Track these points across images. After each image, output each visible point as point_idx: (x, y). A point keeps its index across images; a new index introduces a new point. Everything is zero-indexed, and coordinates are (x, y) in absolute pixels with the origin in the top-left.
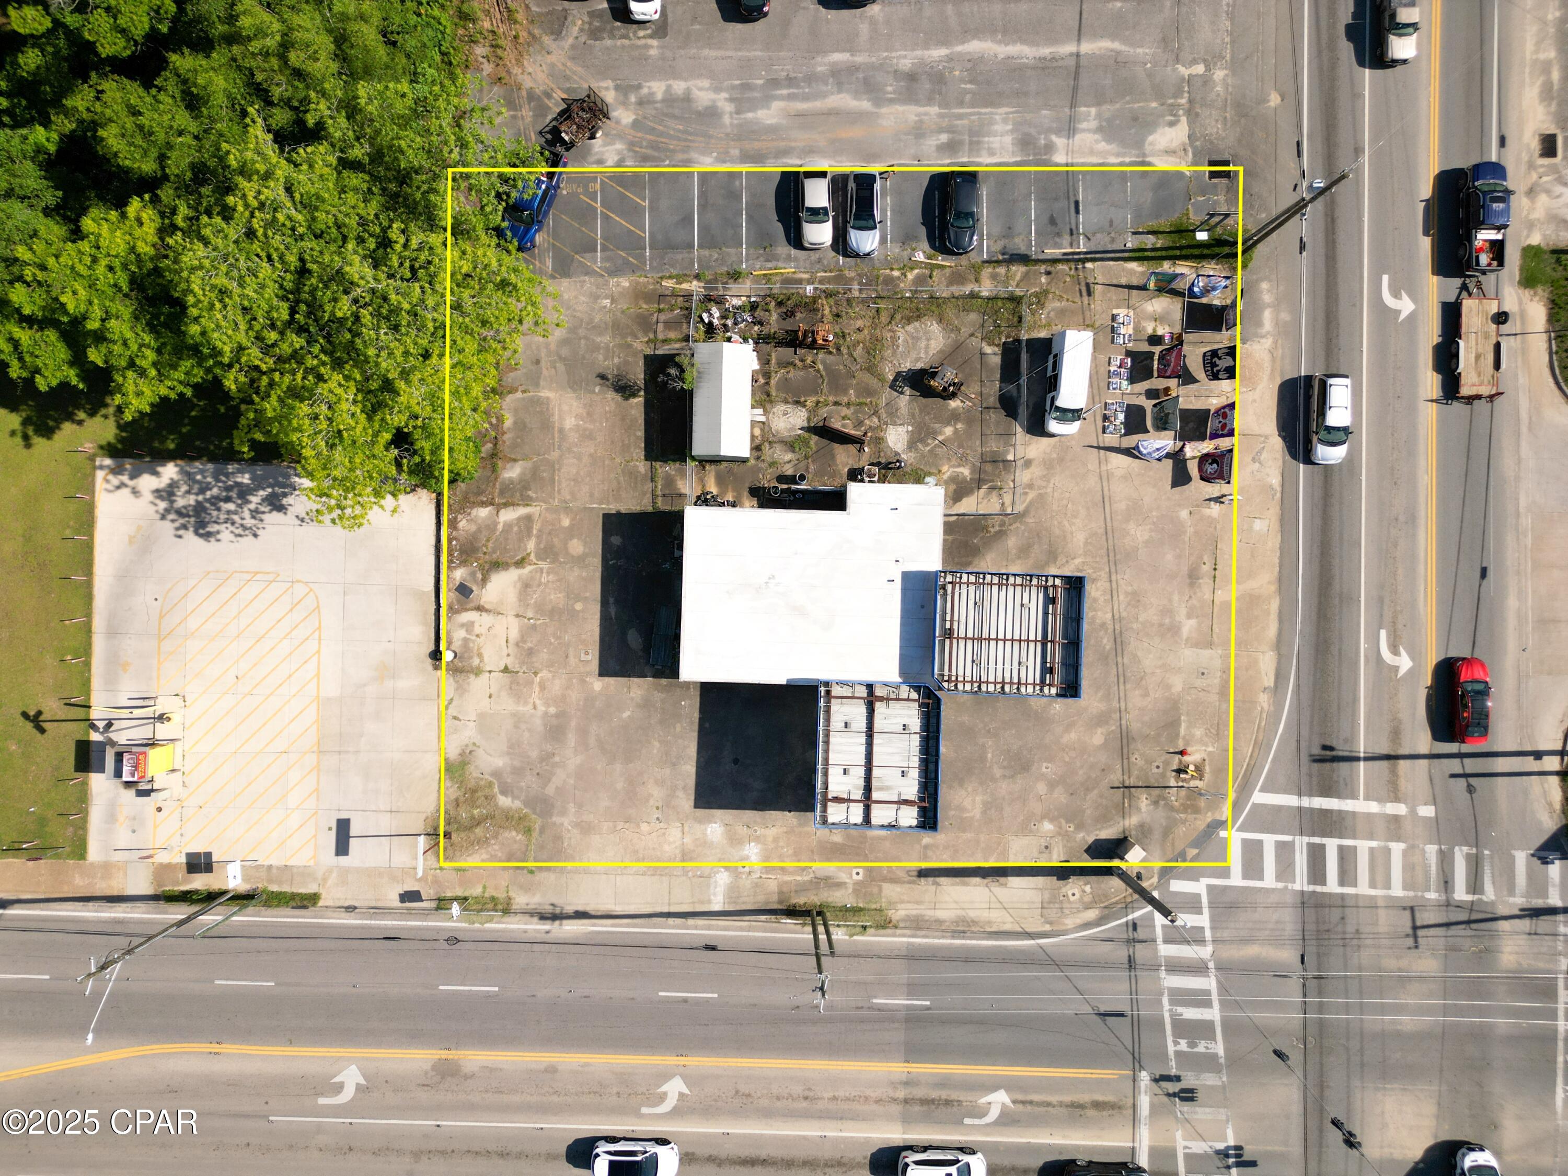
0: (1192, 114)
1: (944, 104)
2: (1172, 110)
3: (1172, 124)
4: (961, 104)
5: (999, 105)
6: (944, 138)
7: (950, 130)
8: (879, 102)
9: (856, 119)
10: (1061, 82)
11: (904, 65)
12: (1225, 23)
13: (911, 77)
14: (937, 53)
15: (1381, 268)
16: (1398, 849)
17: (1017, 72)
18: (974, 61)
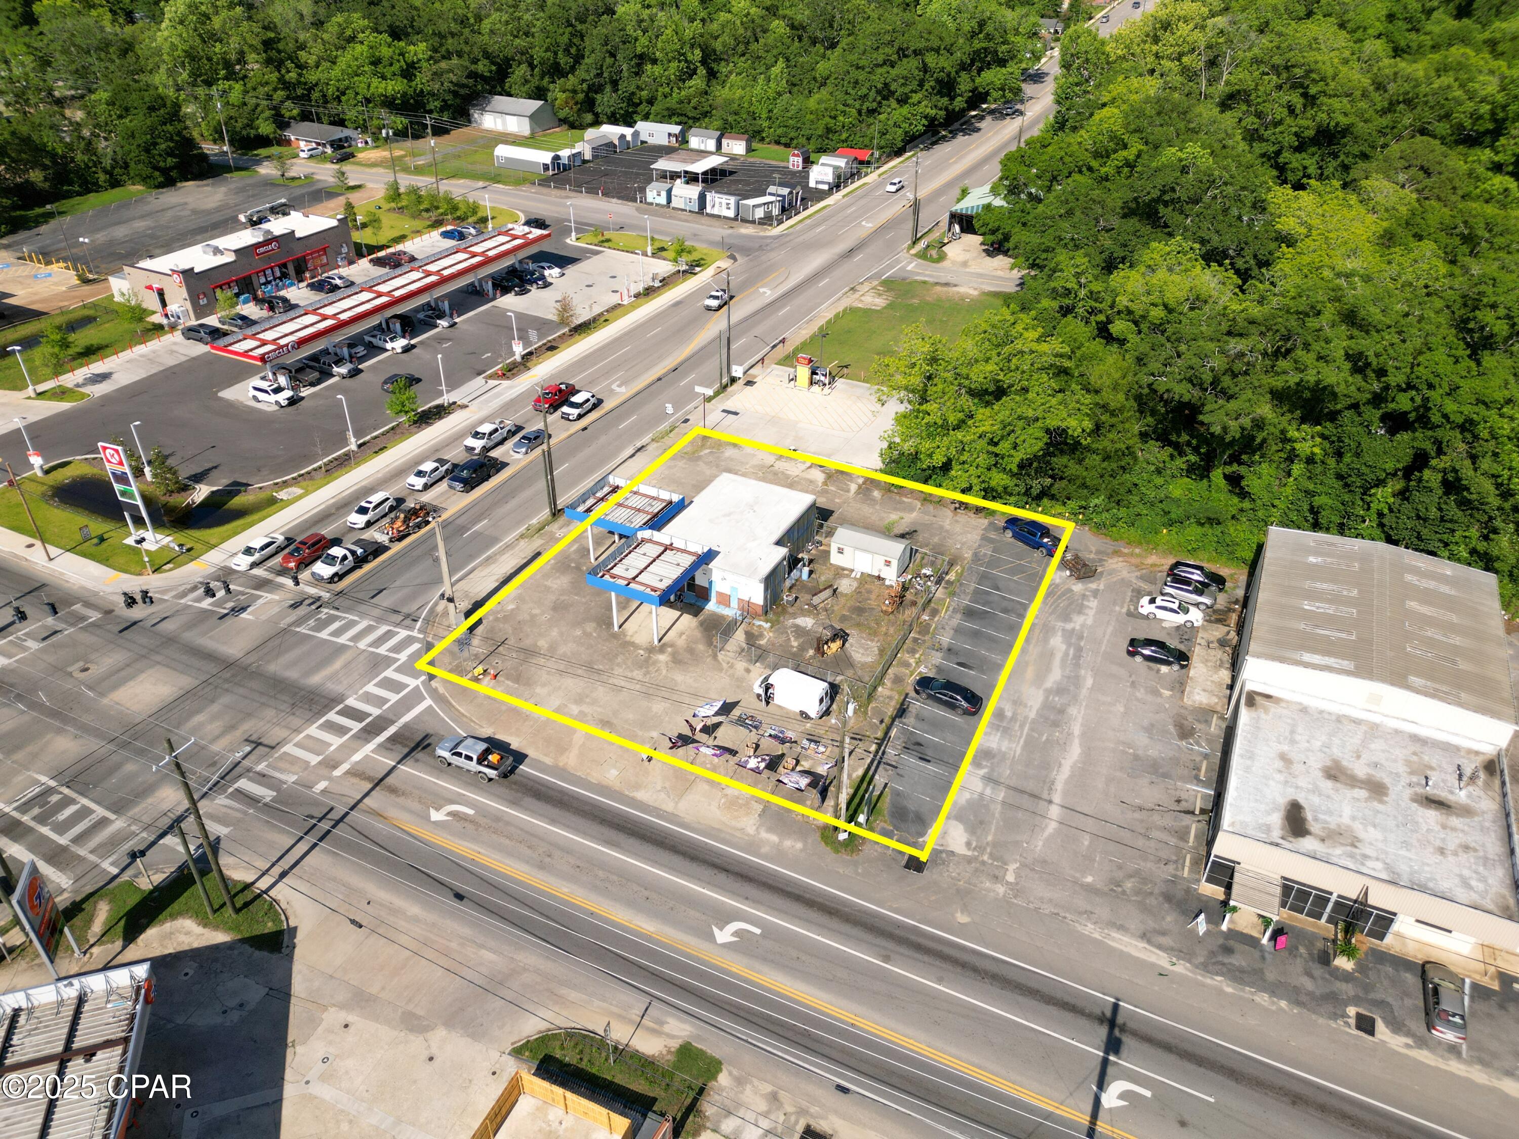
0: (969, 860)
1: (1034, 721)
2: (981, 849)
3: (968, 844)
4: (1032, 729)
5: (1023, 748)
6: (1009, 714)
7: (1014, 719)
8: (1048, 692)
9: (1040, 678)
10: (1030, 786)
11: (1073, 711)
12: (1047, 909)
13: (1062, 711)
14: (1077, 729)
15: (769, 931)
16: (314, 760)
17: (1047, 766)
18: (1064, 746)
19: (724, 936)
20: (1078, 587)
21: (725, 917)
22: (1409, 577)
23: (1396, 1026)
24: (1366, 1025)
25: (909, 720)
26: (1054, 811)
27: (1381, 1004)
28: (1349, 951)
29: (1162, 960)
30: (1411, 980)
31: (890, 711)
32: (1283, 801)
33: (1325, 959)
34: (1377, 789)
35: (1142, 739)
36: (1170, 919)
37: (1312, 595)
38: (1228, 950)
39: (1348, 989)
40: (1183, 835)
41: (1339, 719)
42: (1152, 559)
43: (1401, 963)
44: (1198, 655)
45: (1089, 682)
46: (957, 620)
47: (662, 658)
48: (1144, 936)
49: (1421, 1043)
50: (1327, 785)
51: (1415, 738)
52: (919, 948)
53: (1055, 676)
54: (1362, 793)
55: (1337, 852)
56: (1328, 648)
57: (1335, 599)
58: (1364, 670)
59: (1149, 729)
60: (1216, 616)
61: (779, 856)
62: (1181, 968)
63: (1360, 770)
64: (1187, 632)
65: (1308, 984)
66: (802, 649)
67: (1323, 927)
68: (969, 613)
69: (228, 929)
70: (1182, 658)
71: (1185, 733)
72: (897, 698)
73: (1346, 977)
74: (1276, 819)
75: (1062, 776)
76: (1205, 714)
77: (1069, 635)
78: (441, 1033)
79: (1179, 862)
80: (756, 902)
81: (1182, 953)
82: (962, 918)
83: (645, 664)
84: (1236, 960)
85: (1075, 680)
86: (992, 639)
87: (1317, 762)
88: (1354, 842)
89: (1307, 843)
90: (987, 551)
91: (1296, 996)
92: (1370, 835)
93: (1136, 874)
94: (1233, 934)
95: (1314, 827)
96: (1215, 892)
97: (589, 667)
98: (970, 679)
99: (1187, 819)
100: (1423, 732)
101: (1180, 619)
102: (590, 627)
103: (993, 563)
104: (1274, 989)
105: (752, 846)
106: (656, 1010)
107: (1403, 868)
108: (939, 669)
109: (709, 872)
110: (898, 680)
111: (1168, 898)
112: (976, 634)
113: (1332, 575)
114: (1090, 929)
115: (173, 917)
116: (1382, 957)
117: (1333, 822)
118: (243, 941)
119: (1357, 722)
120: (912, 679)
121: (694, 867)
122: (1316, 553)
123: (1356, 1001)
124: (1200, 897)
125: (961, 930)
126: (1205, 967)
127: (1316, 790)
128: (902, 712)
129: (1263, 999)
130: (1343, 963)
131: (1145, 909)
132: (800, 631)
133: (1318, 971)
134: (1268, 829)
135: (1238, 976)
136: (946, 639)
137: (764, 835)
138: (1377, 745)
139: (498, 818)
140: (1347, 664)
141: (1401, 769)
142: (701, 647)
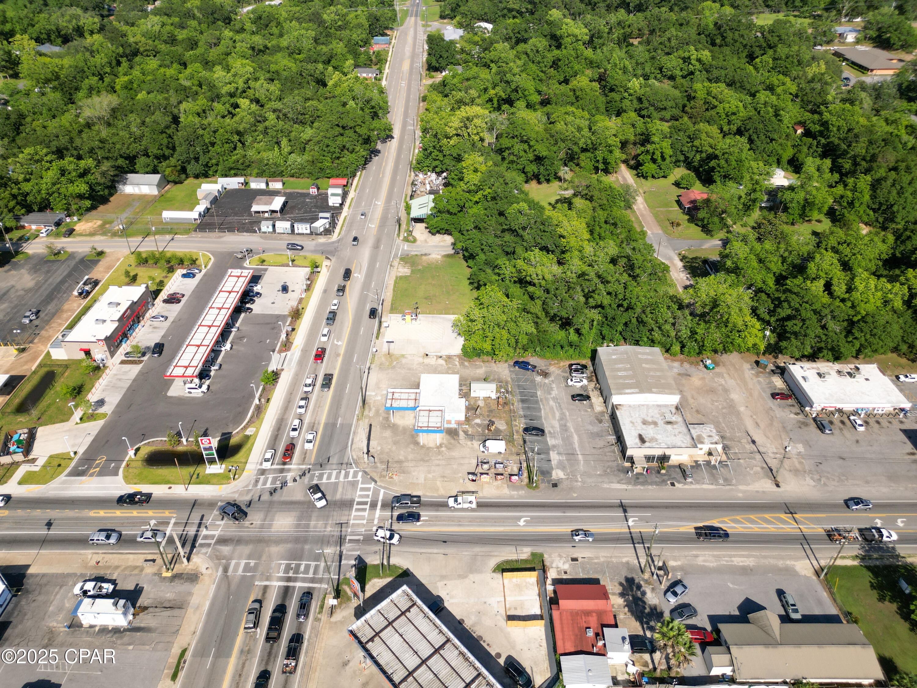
0: (568, 479)
1: (560, 432)
2: (568, 475)
3: (564, 474)
4: (561, 434)
5: (562, 441)
6: (553, 432)
7: (555, 433)
8: (559, 420)
9: (554, 416)
10: (570, 452)
11: (568, 424)
12: (593, 484)
13: (565, 426)
14: (573, 430)
15: (532, 518)
16: (365, 522)
17: (571, 444)
18: (572, 436)
19: (522, 523)
20: (547, 381)
21: (519, 518)
22: (640, 356)
23: (679, 482)
24: (673, 484)
25: (528, 443)
26: (580, 457)
27: (674, 478)
28: (663, 468)
29: (624, 487)
30: (678, 470)
31: (521, 442)
32: (637, 435)
33: (659, 472)
34: (655, 423)
35: (590, 427)
36: (622, 475)
37: (619, 370)
38: (638, 478)
39: (666, 478)
40: (614, 452)
41: (639, 406)
42: (562, 364)
43: (674, 467)
44: (591, 394)
45: (567, 414)
46: (520, 405)
47: (443, 449)
48: (619, 482)
49: (685, 484)
50: (644, 426)
51: (658, 406)
52: (570, 507)
53: (557, 415)
54: (652, 426)
55: (654, 444)
56: (630, 386)
57: (625, 370)
58: (642, 391)
59: (591, 423)
60: (590, 379)
61: (521, 497)
62: (630, 487)
63: (650, 420)
64: (584, 388)
65: (657, 480)
66: (483, 431)
67: (655, 464)
68: (523, 401)
69: (390, 576)
70: (588, 397)
71: (600, 421)
72: (521, 437)
73: (665, 475)
74: (638, 440)
75: (576, 445)
76: (602, 413)
77: (554, 399)
78: (471, 576)
79: (616, 460)
80: (523, 511)
81: (629, 483)
82: (575, 495)
83: (440, 453)
84: (640, 480)
85: (563, 414)
86: (534, 408)
87: (639, 421)
88: (656, 440)
89: (647, 444)
90: (514, 376)
91: (656, 484)
92: (659, 437)
93: (608, 467)
94: (638, 474)
95: (646, 439)
96: (628, 464)
97: (423, 460)
98: (535, 424)
99: (613, 447)
100: (659, 403)
101: (581, 384)
102: (412, 446)
103: (518, 380)
104: (651, 484)
105: (512, 497)
106: (519, 548)
107: (669, 443)
108: (526, 424)
109: (506, 509)
110: (517, 432)
111: (619, 470)
112: (528, 408)
113: (620, 361)
114: (605, 486)
115: (370, 580)
116: (670, 467)
117: (649, 436)
118: (396, 577)
119: (643, 405)
120: (521, 430)
121: (501, 509)
122: (614, 355)
123: (669, 480)
124: (626, 467)
125: (576, 498)
126: (635, 485)
127: (642, 429)
128: (525, 442)
129: (650, 487)
130: (663, 471)
131: (615, 475)
132: (478, 425)
133: (658, 475)
134: (637, 444)
135: (643, 484)
136: (522, 413)
137: (513, 493)
138: (650, 411)
139: (436, 517)
140: (637, 390)
141: (658, 416)
142: (452, 441)
